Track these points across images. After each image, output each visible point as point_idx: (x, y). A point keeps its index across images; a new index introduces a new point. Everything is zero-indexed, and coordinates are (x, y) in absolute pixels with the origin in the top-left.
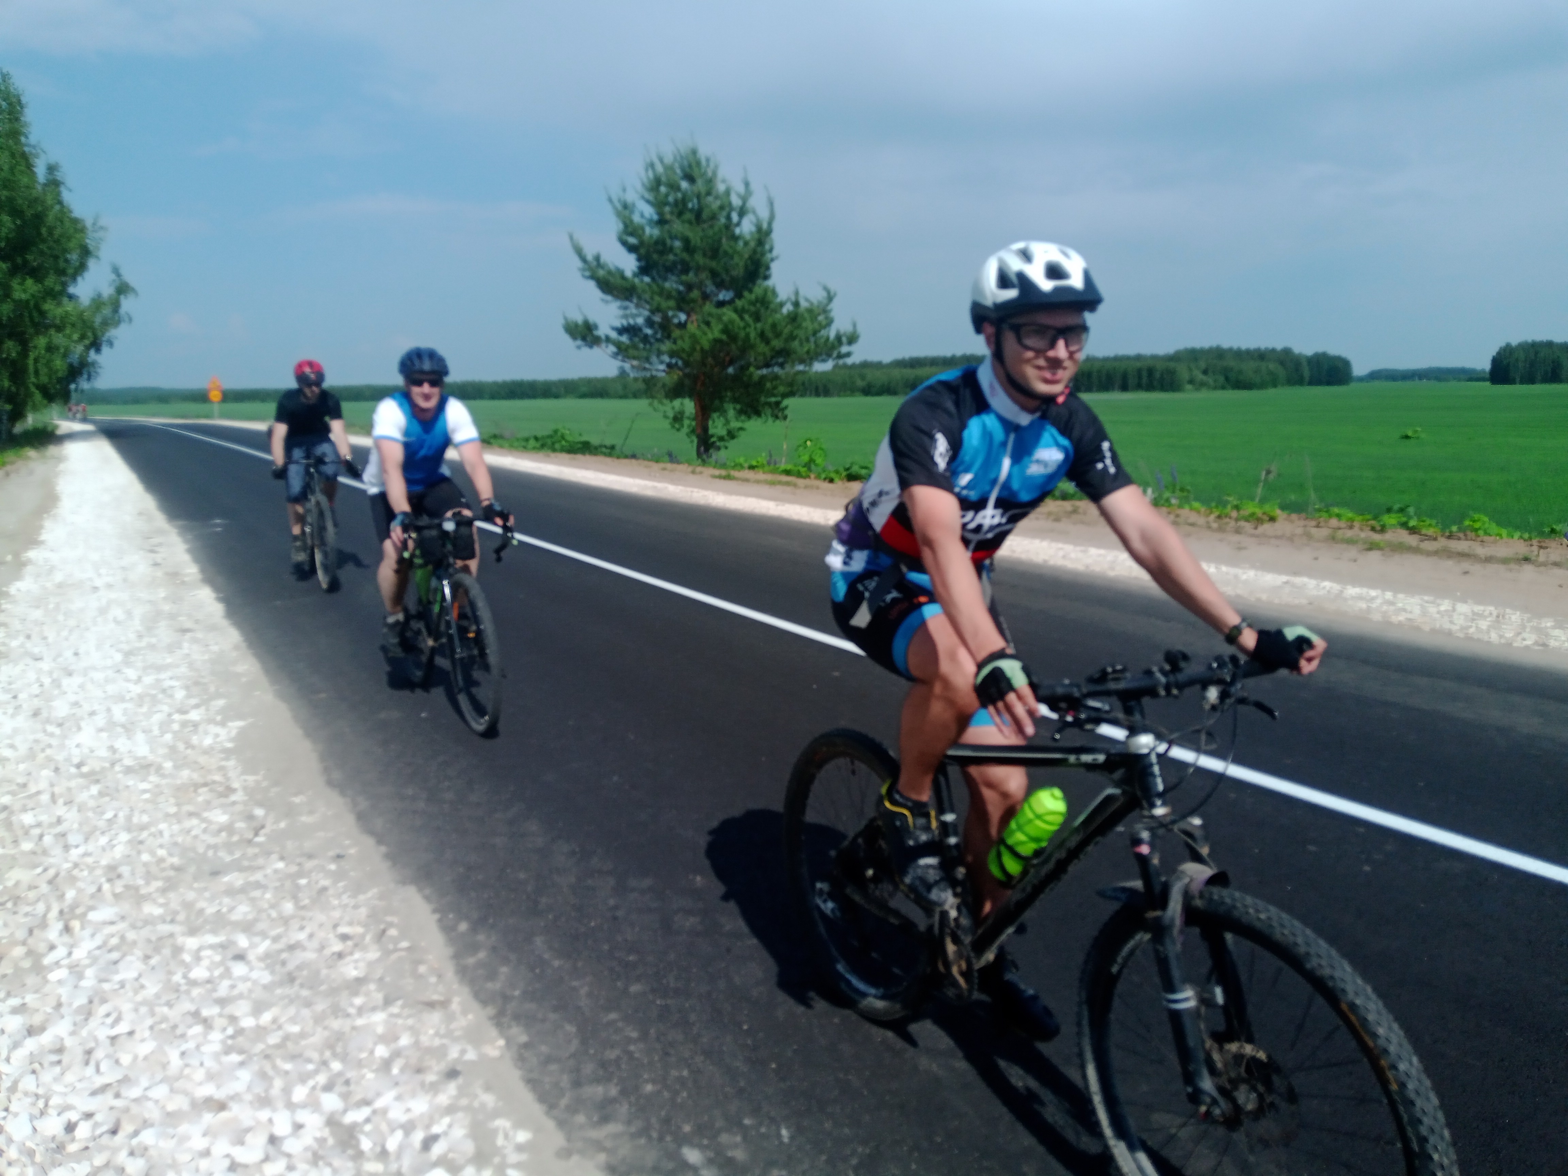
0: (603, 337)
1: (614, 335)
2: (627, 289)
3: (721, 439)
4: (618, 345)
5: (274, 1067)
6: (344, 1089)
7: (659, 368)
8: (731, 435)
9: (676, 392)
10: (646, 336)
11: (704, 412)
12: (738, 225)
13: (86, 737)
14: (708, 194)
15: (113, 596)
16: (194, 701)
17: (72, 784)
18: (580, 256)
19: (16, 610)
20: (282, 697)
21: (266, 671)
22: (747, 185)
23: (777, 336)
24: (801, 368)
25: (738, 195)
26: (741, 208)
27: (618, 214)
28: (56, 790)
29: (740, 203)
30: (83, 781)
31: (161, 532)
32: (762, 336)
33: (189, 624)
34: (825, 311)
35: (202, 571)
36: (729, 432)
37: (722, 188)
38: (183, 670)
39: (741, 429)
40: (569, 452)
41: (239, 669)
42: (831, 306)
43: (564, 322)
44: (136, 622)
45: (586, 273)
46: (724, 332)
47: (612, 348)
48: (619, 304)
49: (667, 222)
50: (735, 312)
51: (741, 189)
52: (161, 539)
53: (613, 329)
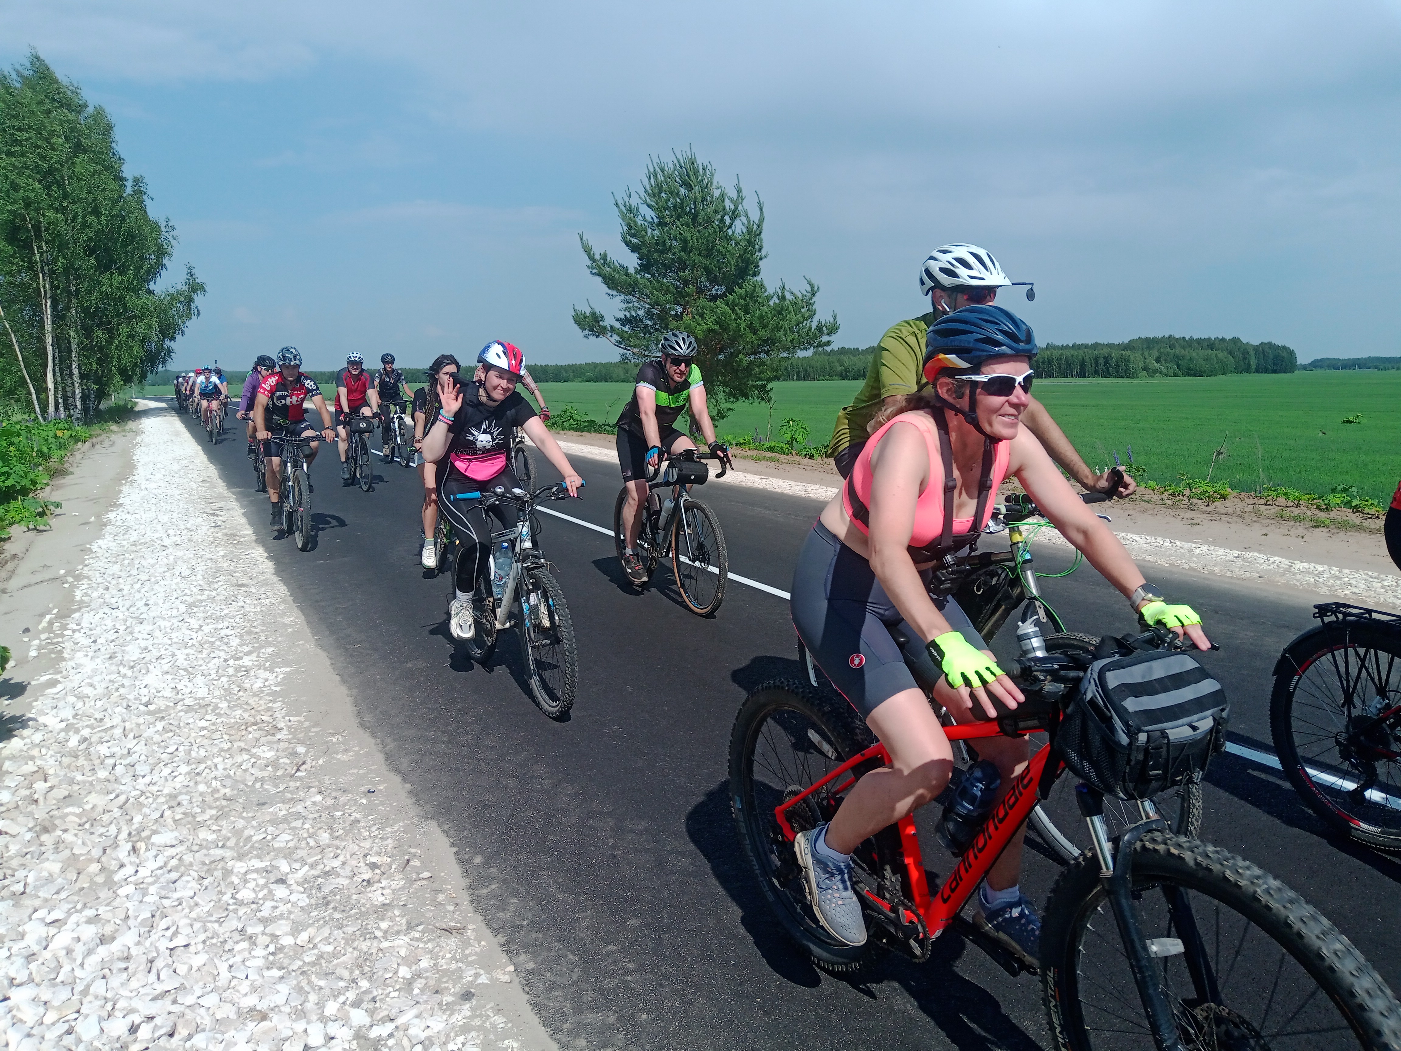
0: (608, 327)
2: (630, 285)
4: (621, 334)
5: (309, 982)
6: (371, 1006)
10: (647, 325)
12: (730, 227)
13: (154, 679)
14: (704, 199)
15: (180, 553)
16: (246, 649)
17: (141, 720)
18: (589, 256)
19: (99, 565)
20: (322, 647)
21: (309, 623)
22: (739, 191)
23: (765, 326)
24: (785, 355)
25: (731, 200)
26: (734, 212)
27: (624, 217)
28: (127, 725)
29: (732, 207)
30: (150, 718)
31: (222, 498)
32: (750, 326)
33: (244, 580)
34: (808, 304)
35: (255, 533)
36: (719, 412)
37: (717, 193)
38: (237, 620)
39: (730, 409)
40: (576, 430)
41: (286, 620)
42: (814, 299)
43: (574, 314)
44: (199, 577)
45: (594, 271)
46: (717, 323)
47: (616, 337)
48: (622, 298)
49: (666, 224)
50: (727, 305)
51: (734, 194)
52: (222, 504)
53: (617, 320)
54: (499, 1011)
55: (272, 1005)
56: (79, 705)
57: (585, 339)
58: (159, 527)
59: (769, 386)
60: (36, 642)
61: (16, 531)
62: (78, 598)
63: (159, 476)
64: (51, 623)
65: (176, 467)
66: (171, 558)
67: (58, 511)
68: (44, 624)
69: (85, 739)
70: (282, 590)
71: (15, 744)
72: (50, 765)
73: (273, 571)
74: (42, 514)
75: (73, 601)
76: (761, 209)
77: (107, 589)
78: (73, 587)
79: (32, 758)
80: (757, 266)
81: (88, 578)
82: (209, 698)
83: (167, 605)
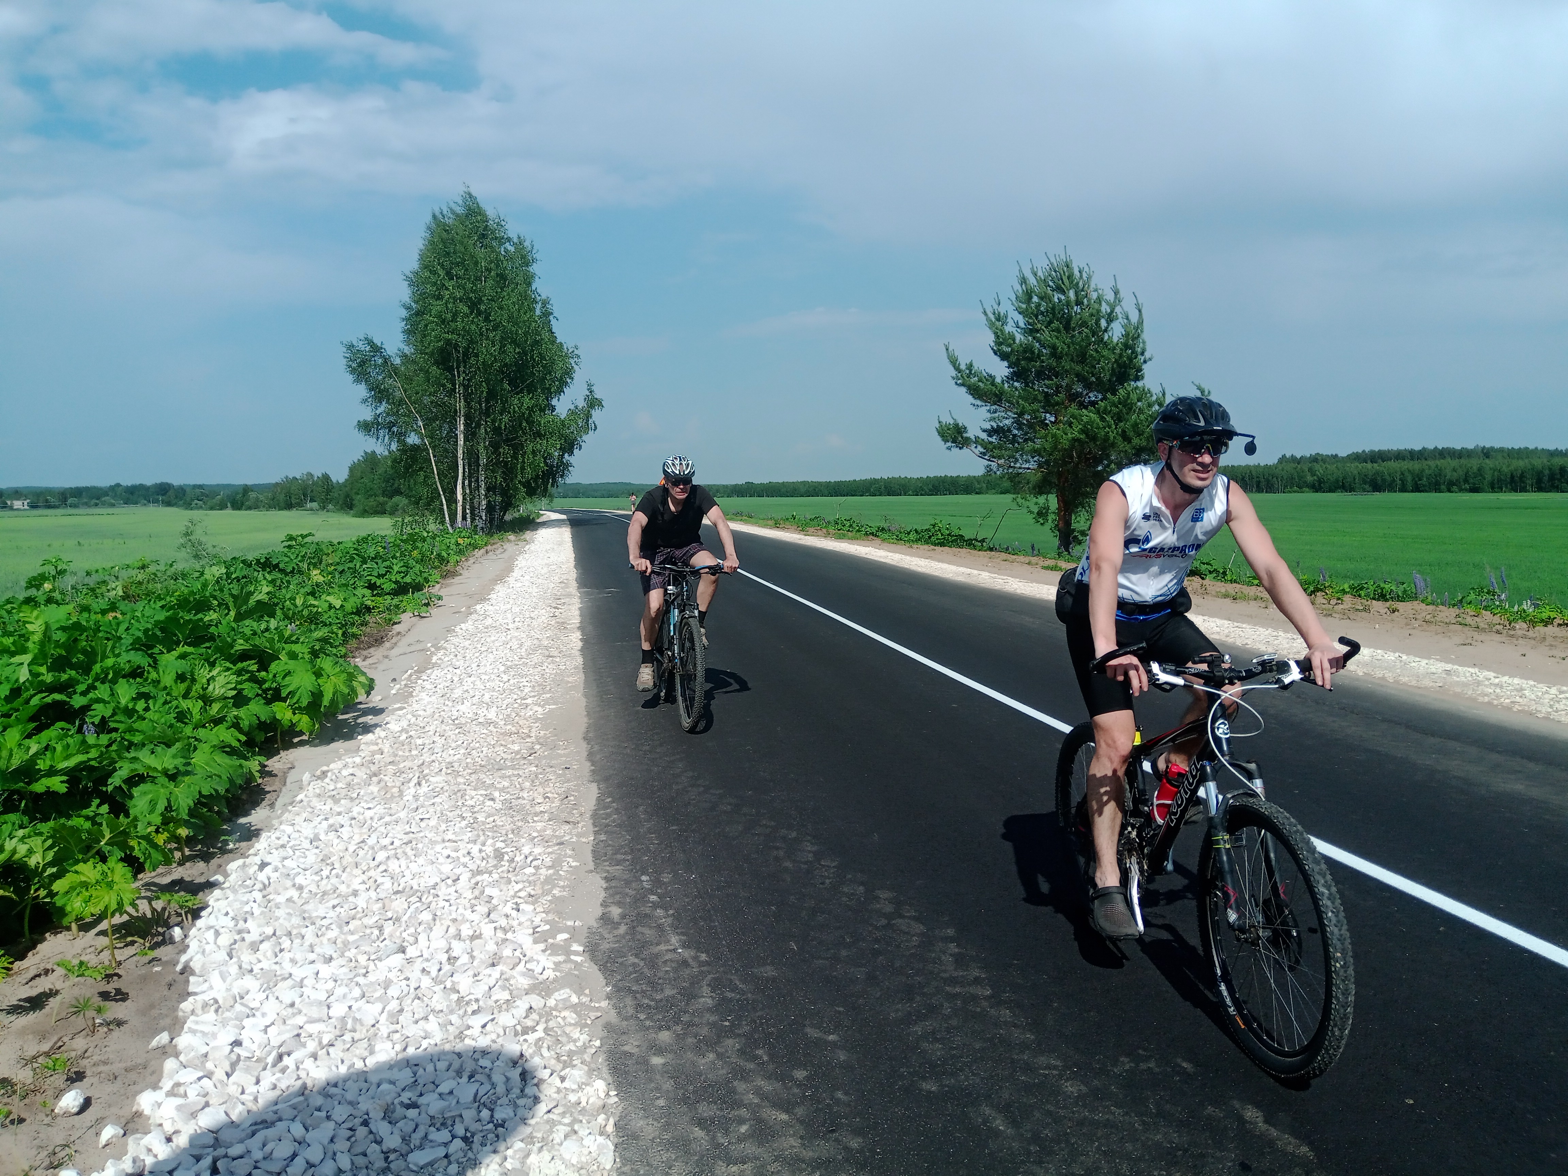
0: (973, 438)
1: (984, 436)
2: (996, 395)
4: (986, 445)
5: (484, 833)
6: (509, 842)
7: (1028, 466)
9: (1041, 488)
10: (1015, 436)
11: (1068, 507)
12: (1106, 331)
13: (465, 708)
14: (1079, 303)
15: (517, 634)
16: (533, 694)
17: (447, 728)
18: (954, 366)
19: (455, 640)
20: (586, 695)
21: (586, 681)
22: (1116, 293)
23: (1139, 435)
25: (1108, 303)
26: (1110, 315)
27: (991, 325)
28: (438, 730)
29: (1109, 311)
30: (453, 727)
31: (569, 595)
33: (556, 653)
35: (581, 622)
37: (1094, 296)
38: (536, 677)
40: (942, 545)
41: (570, 679)
43: (938, 426)
44: (524, 650)
45: (959, 382)
46: (1082, 431)
47: (980, 449)
48: (988, 408)
49: (1037, 331)
50: (1098, 412)
51: (1110, 297)
52: (567, 600)
53: (984, 431)
56: (413, 720)
57: (948, 451)
58: (509, 616)
60: (398, 686)
61: (406, 618)
62: (433, 661)
63: (527, 577)
64: (411, 675)
65: (545, 571)
66: (509, 637)
67: (440, 603)
68: (406, 676)
69: (411, 736)
70: (580, 660)
71: (370, 737)
72: (386, 747)
73: (579, 648)
74: (427, 605)
75: (430, 663)
76: (1140, 311)
77: (456, 656)
78: (432, 654)
79: (377, 744)
80: (1140, 370)
81: (445, 649)
82: (494, 719)
83: (491, 667)
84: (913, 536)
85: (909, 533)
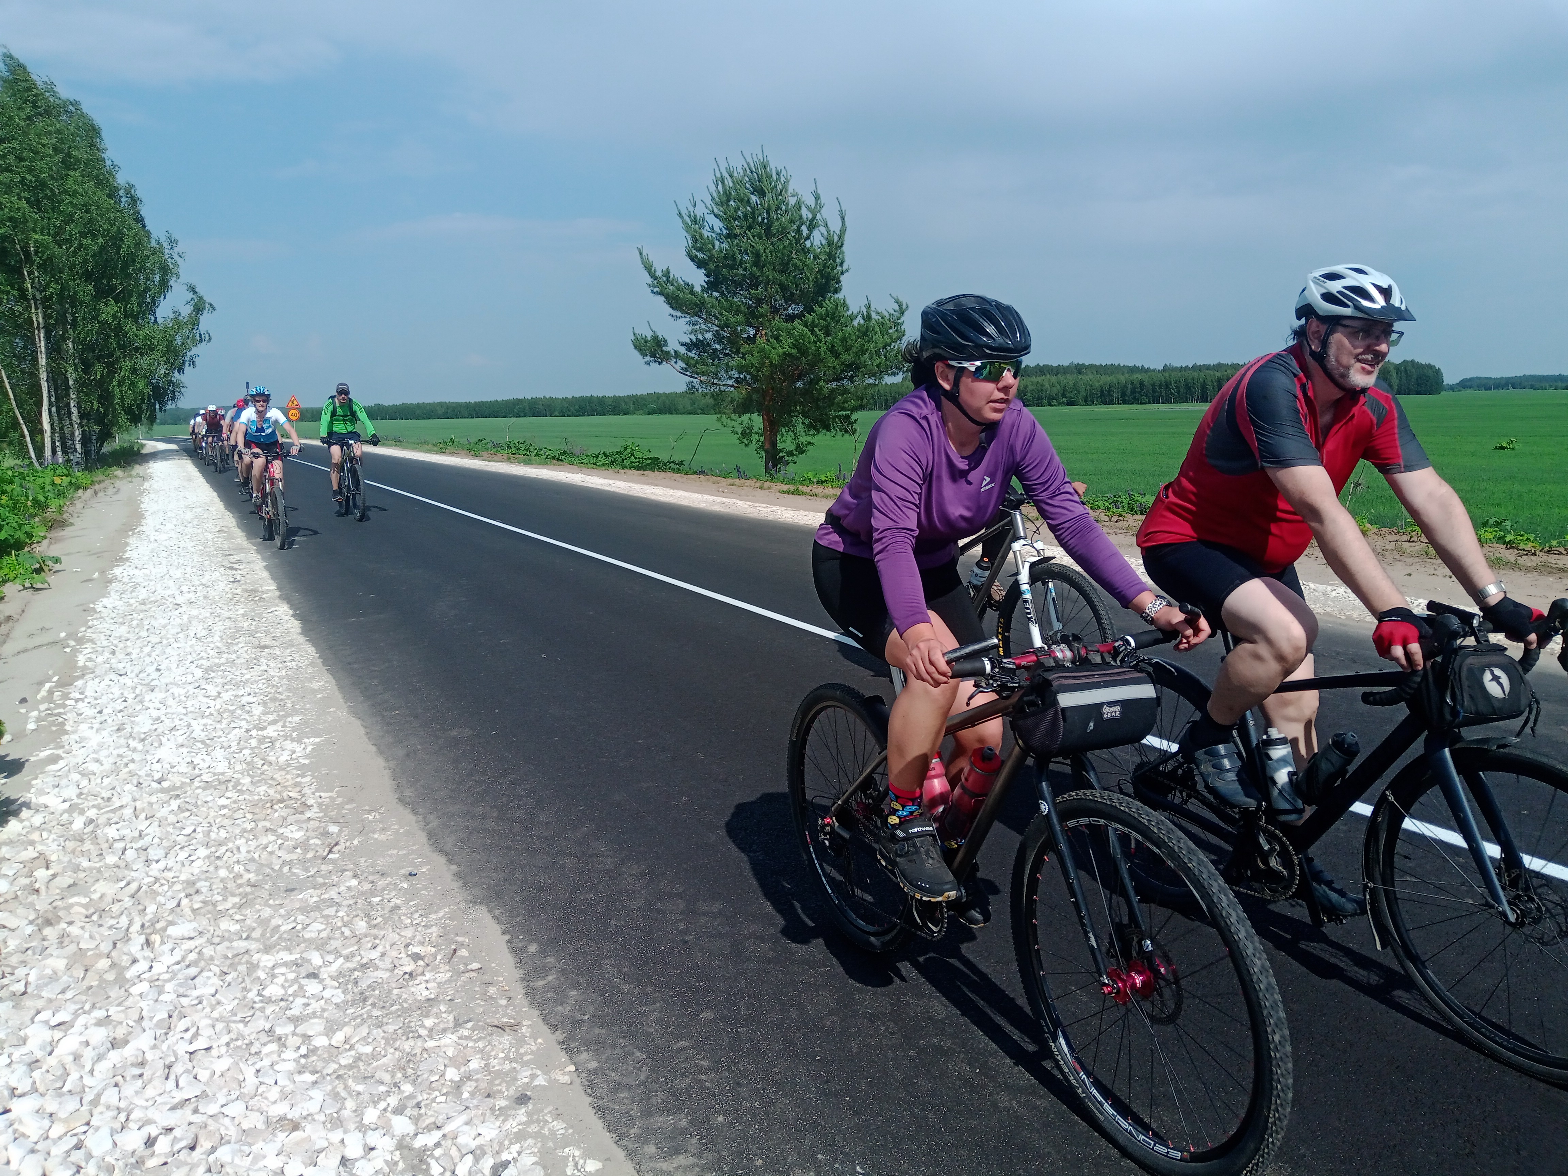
0: (672, 353)
2: (696, 305)
3: (790, 453)
4: (687, 360)
5: (346, 1087)
6: (415, 1112)
7: (727, 383)
8: (800, 450)
9: (744, 407)
10: (715, 350)
11: (773, 427)
12: (808, 238)
13: (167, 752)
14: (778, 208)
15: (195, 612)
16: (271, 718)
17: (154, 799)
18: (649, 272)
19: (104, 626)
20: (356, 714)
21: (341, 688)
22: (817, 198)
23: (848, 350)
24: (871, 381)
25: (808, 207)
26: (812, 221)
27: (688, 228)
28: (138, 804)
29: (810, 216)
30: (164, 797)
31: (241, 549)
32: (832, 350)
33: (267, 641)
34: (896, 324)
35: (279, 588)
36: (798, 446)
37: (792, 201)
38: (260, 685)
39: (810, 443)
40: (638, 468)
41: (315, 685)
42: (903, 319)
43: (633, 338)
44: (217, 638)
45: (656, 290)
46: (794, 346)
47: (681, 364)
48: (688, 319)
49: (736, 236)
50: (806, 326)
51: (811, 202)
52: (241, 556)
53: (682, 345)
54: (558, 1116)
55: (305, 1113)
56: (84, 783)
57: (647, 366)
58: (171, 583)
59: (854, 417)
60: (35, 714)
61: (10, 590)
62: (81, 664)
63: (169, 526)
64: (51, 692)
65: (189, 516)
66: (185, 617)
67: (57, 567)
68: (43, 693)
69: (91, 821)
70: (310, 651)
71: (14, 826)
72: (52, 849)
73: (299, 630)
74: (39, 571)
75: (75, 667)
76: (843, 218)
77: (114, 653)
78: (75, 651)
79: (32, 843)
80: (839, 282)
81: (92, 641)
82: (229, 773)
83: (181, 670)
84: (602, 459)
85: (597, 457)
